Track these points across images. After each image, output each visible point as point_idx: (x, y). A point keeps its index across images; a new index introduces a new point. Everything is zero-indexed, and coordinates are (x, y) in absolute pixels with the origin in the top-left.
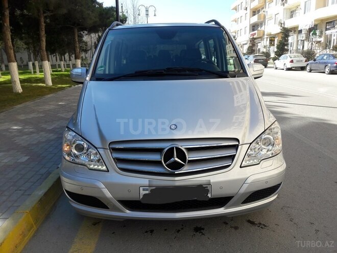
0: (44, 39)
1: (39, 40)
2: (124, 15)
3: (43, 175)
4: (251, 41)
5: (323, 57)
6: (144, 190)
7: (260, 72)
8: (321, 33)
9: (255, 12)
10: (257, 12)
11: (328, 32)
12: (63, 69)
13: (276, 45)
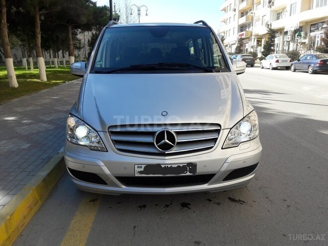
0: (39, 36)
1: (34, 36)
2: (116, 14)
3: (44, 159)
4: (239, 42)
5: (307, 57)
6: (138, 167)
7: (242, 68)
8: (306, 34)
9: (243, 13)
10: (245, 14)
11: (312, 34)
12: (57, 66)
13: (263, 46)
